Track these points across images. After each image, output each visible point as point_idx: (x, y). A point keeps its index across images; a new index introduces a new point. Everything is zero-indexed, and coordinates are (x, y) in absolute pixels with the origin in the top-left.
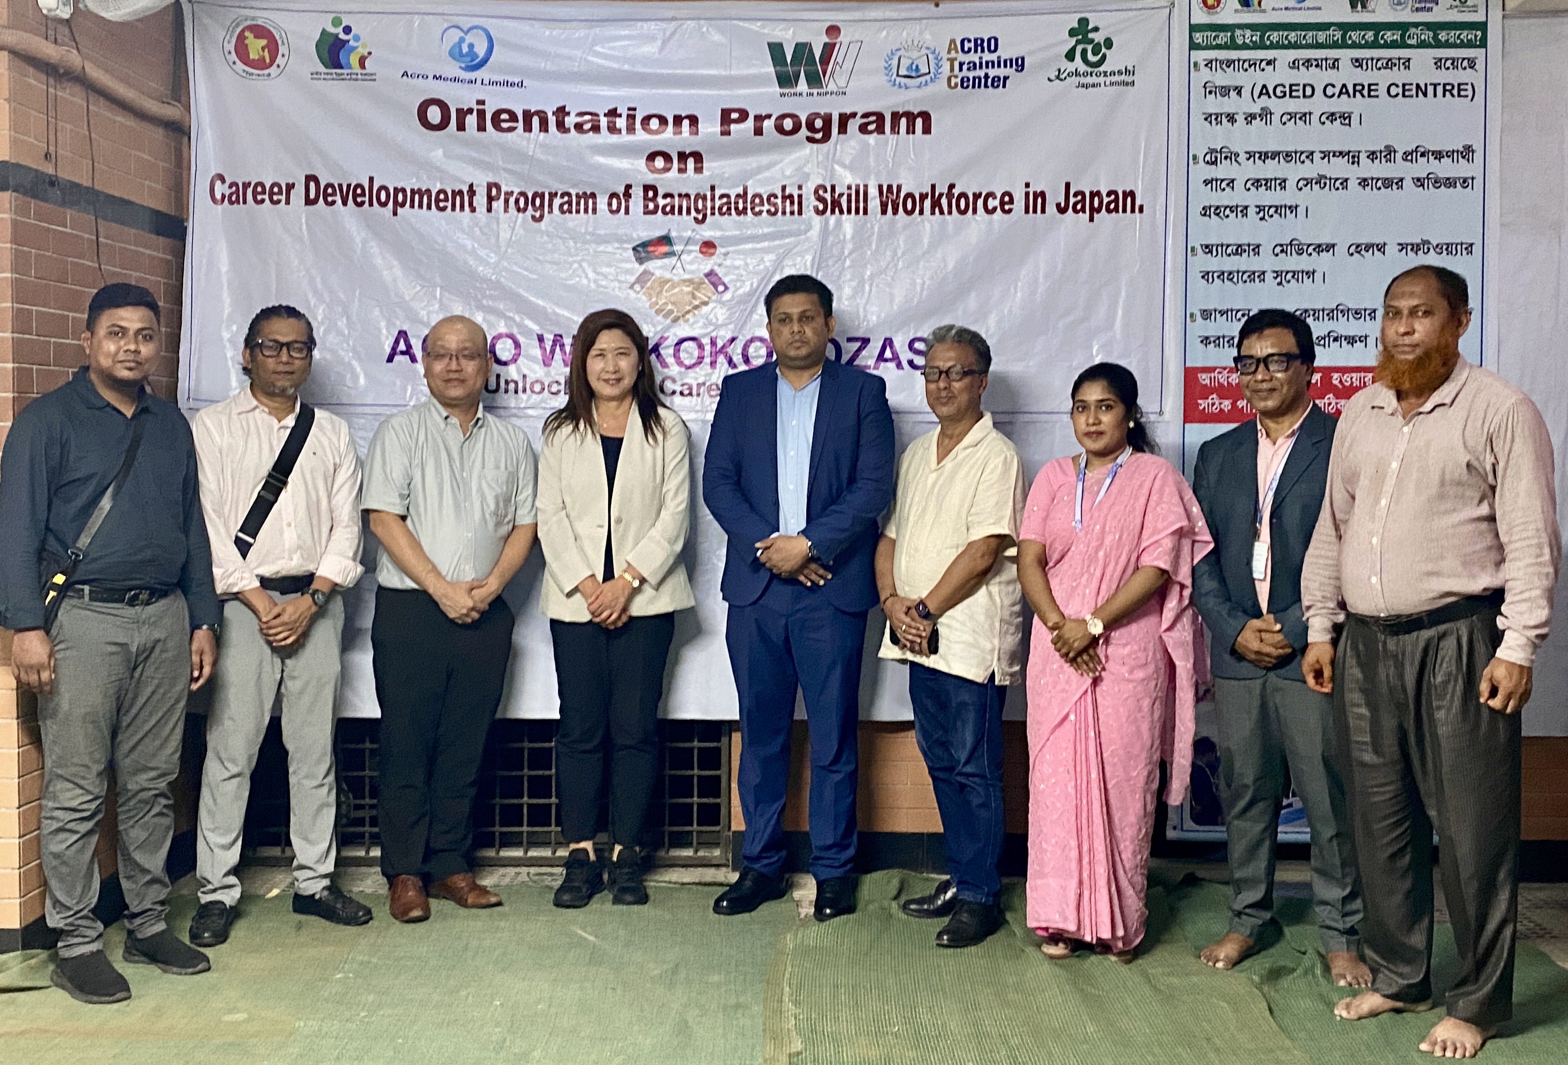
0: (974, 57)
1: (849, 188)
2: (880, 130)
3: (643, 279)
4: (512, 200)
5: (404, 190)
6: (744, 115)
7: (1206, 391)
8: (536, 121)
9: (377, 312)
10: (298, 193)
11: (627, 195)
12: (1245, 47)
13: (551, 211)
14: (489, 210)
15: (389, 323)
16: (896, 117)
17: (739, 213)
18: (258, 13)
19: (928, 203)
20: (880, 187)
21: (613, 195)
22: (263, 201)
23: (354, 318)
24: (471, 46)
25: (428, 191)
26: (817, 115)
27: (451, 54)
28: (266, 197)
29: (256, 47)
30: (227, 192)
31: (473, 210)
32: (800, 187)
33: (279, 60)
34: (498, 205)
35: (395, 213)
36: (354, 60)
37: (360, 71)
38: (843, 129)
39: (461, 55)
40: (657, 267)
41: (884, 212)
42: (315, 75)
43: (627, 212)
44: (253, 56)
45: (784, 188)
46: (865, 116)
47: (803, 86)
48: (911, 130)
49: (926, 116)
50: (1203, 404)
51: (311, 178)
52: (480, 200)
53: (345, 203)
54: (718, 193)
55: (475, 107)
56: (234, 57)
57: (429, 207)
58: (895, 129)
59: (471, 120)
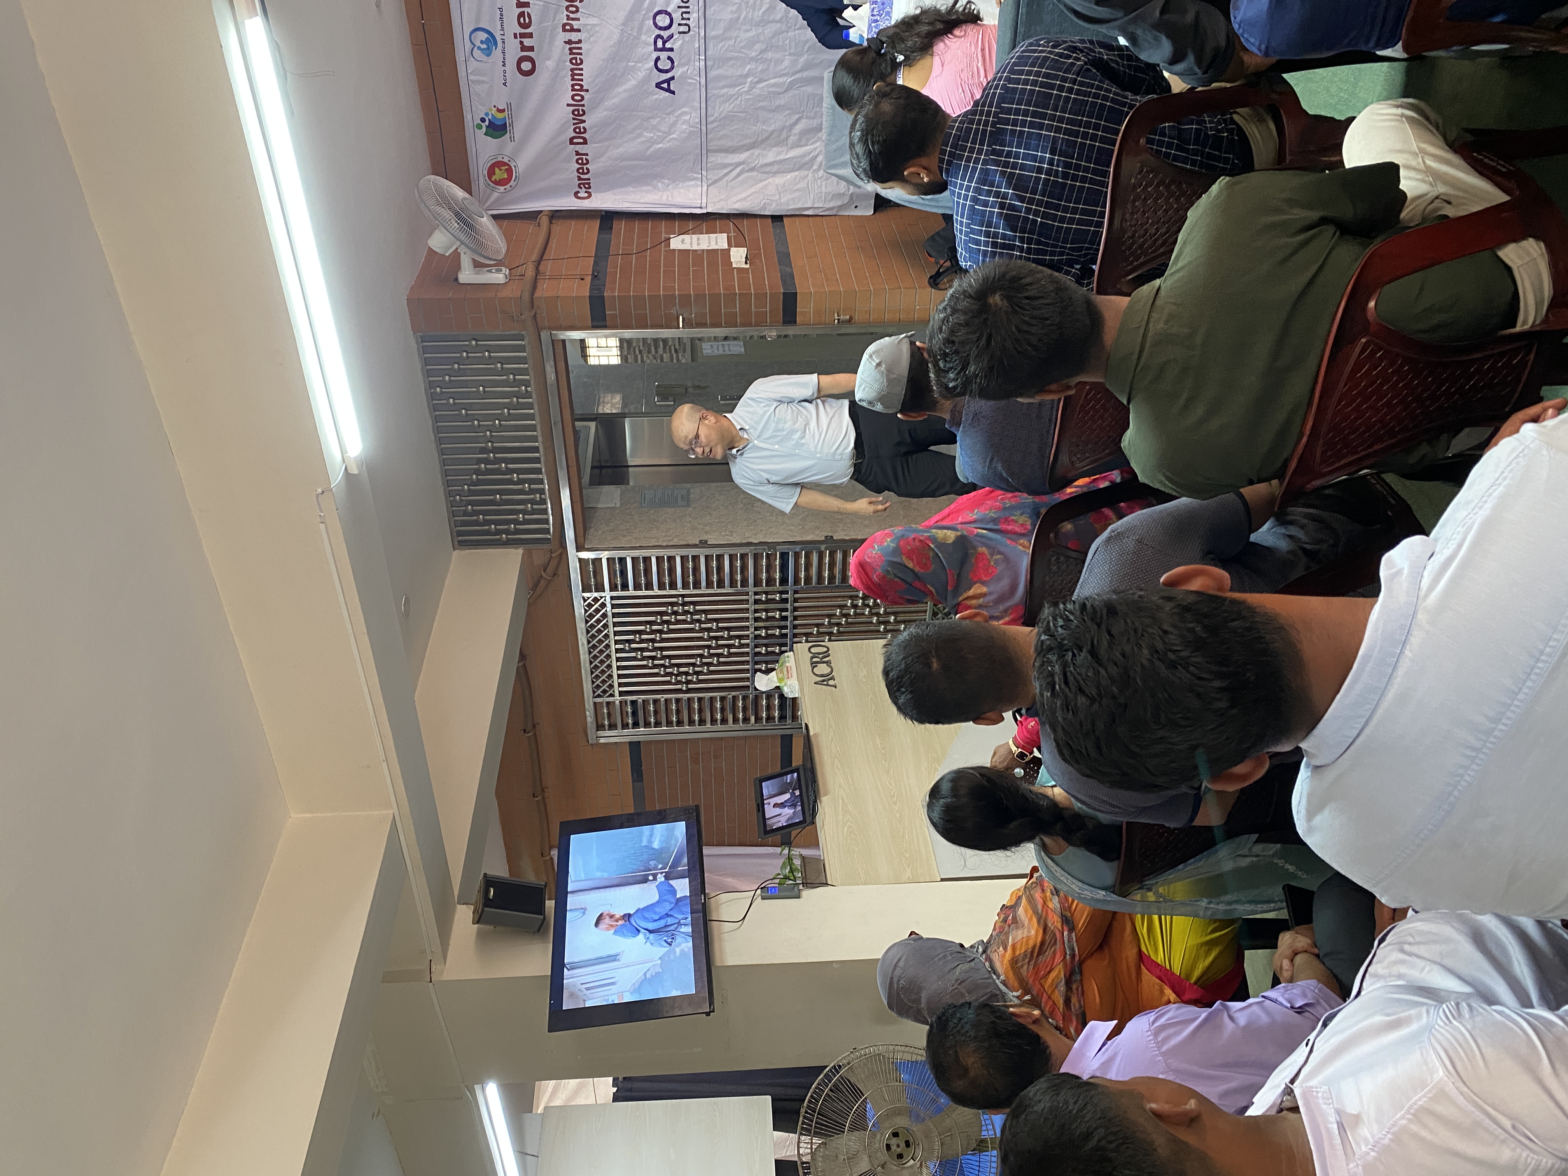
4: (572, 16)
5: (573, 85)
9: (645, 101)
10: (580, 148)
14: (579, 31)
15: (653, 94)
22: (587, 169)
23: (650, 115)
24: (482, 42)
25: (572, 70)
27: (488, 55)
28: (585, 167)
29: (499, 174)
30: (584, 190)
31: (580, 41)
33: (506, 160)
34: (576, 25)
35: (587, 91)
36: (500, 116)
37: (506, 112)
39: (488, 48)
42: (512, 139)
44: (505, 176)
51: (571, 141)
52: (574, 36)
53: (584, 121)
55: (519, 39)
56: (508, 187)
59: (527, 42)
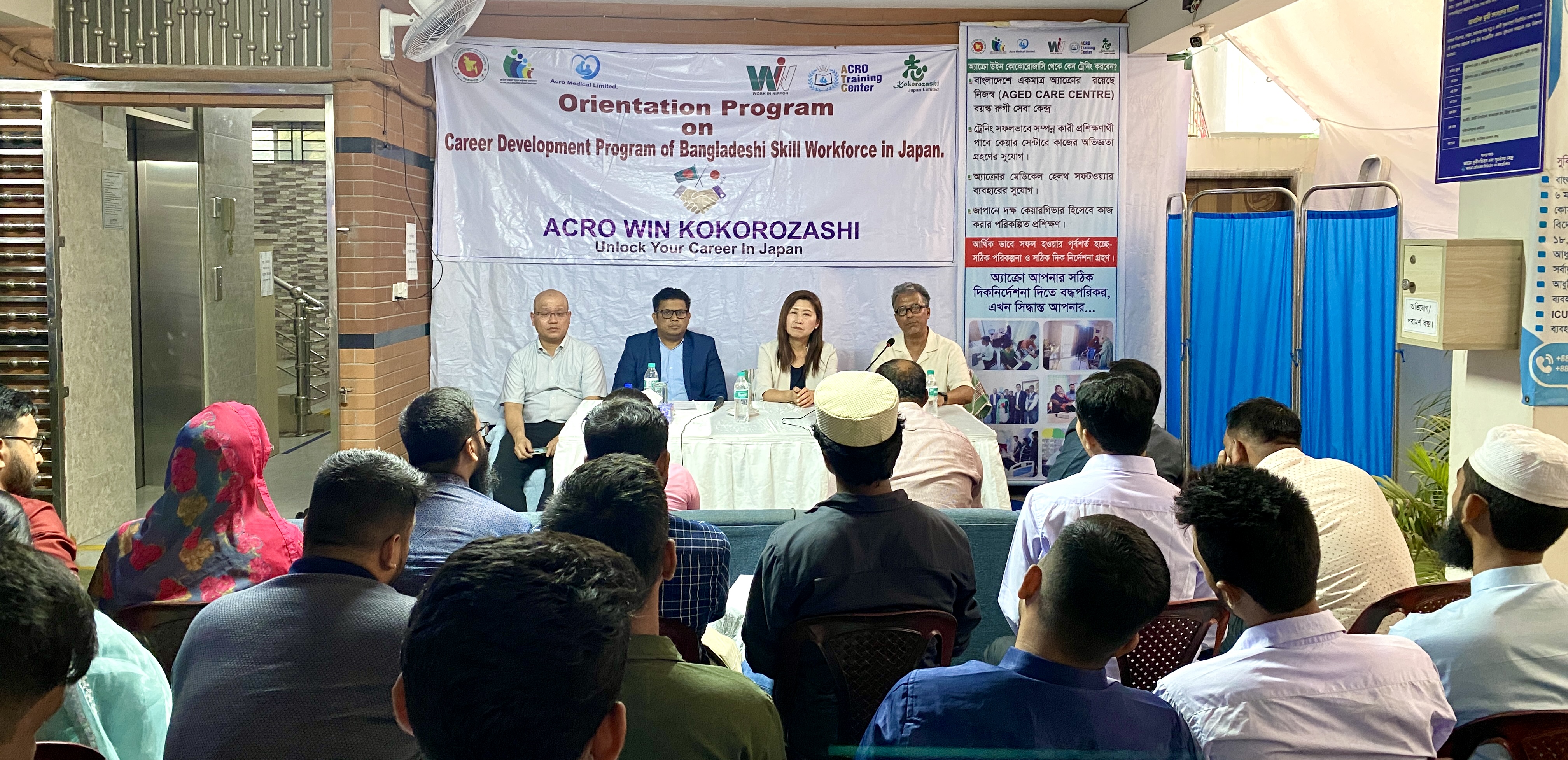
0: (855, 75)
1: (790, 143)
2: (806, 113)
3: (680, 191)
4: (610, 148)
5: (551, 143)
6: (734, 105)
7: (977, 251)
8: (623, 106)
9: (538, 208)
10: (495, 144)
11: (672, 146)
12: (995, 71)
13: (631, 154)
14: (598, 154)
15: (545, 215)
16: (815, 106)
17: (731, 156)
18: (471, 46)
19: (831, 151)
20: (806, 142)
21: (665, 146)
22: (475, 149)
23: (526, 212)
24: (588, 66)
25: (565, 143)
26: (773, 105)
27: (577, 70)
28: (477, 146)
29: (470, 64)
30: (455, 143)
31: (589, 154)
32: (764, 142)
33: (483, 72)
34: (603, 151)
35: (547, 156)
36: (525, 73)
37: (528, 79)
38: (786, 112)
39: (583, 71)
40: (689, 185)
41: (808, 156)
43: (672, 155)
44: (468, 69)
45: (755, 143)
46: (799, 105)
47: (765, 89)
48: (822, 113)
49: (830, 106)
50: (975, 257)
51: (501, 136)
52: (593, 148)
53: (520, 150)
54: (720, 146)
55: (591, 99)
56: (458, 70)
57: (565, 153)
58: (814, 113)
59: (589, 106)
